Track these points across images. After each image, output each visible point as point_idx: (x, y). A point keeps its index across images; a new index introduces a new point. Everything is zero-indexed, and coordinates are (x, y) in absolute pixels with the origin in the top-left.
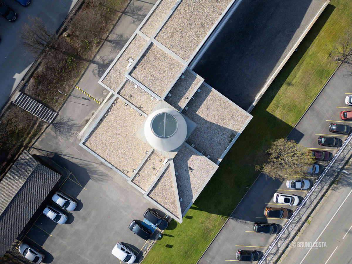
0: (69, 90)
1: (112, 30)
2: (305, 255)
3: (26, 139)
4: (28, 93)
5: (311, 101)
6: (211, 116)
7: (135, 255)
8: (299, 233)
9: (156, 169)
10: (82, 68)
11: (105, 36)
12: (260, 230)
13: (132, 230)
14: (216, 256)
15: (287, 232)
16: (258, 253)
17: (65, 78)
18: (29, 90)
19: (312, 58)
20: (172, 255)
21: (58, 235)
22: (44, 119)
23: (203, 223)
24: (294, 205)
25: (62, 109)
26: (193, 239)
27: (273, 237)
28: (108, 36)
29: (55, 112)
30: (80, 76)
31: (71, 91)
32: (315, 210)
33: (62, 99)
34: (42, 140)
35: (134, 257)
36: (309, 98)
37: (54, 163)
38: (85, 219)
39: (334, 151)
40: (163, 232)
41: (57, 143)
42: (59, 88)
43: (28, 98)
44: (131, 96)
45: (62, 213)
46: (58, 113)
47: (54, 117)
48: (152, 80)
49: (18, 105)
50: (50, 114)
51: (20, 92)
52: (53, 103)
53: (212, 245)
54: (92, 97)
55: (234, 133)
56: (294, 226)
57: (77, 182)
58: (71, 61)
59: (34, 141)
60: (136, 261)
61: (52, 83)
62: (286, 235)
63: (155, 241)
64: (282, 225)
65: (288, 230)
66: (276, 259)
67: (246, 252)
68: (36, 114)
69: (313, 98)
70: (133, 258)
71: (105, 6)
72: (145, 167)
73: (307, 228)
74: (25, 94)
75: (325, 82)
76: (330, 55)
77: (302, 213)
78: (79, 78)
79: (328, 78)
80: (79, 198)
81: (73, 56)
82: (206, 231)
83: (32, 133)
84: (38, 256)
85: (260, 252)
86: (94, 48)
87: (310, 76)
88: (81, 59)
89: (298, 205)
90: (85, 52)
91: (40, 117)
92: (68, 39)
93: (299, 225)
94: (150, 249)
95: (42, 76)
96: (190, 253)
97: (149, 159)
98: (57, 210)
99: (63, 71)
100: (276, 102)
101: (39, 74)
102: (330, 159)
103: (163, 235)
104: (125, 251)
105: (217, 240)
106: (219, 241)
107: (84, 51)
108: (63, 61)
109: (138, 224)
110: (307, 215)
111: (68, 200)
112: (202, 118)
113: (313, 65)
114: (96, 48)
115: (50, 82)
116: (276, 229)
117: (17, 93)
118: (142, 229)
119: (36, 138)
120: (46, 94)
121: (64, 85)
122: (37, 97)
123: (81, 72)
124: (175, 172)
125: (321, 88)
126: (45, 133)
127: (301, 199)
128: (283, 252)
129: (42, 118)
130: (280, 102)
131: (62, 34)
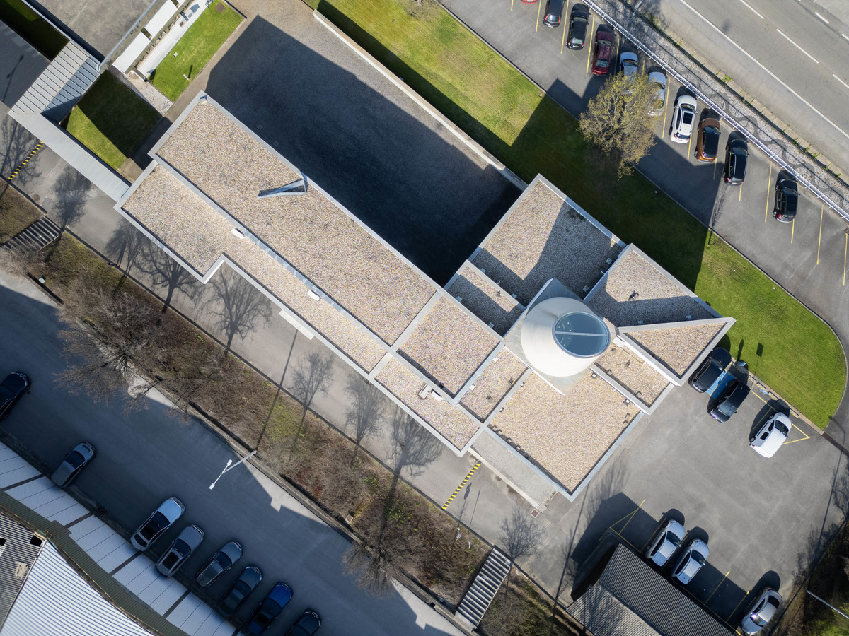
0: (450, 521)
1: (340, 432)
2: (789, 91)
3: (541, 611)
4: (458, 598)
5: (496, 57)
6: (531, 251)
7: (776, 415)
8: (747, 98)
9: (629, 360)
10: (409, 495)
11: (350, 446)
12: (740, 174)
13: (729, 417)
14: (782, 260)
15: (745, 122)
16: (782, 181)
17: (429, 527)
18: (453, 596)
19: (417, 51)
20: (778, 344)
21: (728, 560)
22: (504, 574)
23: (721, 282)
24: (696, 106)
25: (485, 538)
26: (749, 302)
27: (753, 150)
28: (350, 439)
29: (491, 551)
30: (424, 499)
31: (451, 518)
32: (705, 65)
33: (468, 536)
34: (544, 580)
35: (779, 415)
36: (491, 60)
37: (589, 558)
38: (700, 507)
39: (594, 22)
40: (734, 360)
41: (552, 552)
42: (446, 541)
43: (467, 599)
44: (489, 397)
45: (688, 549)
46: (493, 547)
47: (500, 554)
48: (465, 356)
49: (480, 619)
50: (494, 561)
51: (457, 612)
52: (474, 554)
53: (761, 266)
54: (467, 478)
55: (567, 210)
56: (733, 109)
57: (629, 517)
58: (398, 513)
59: (545, 596)
60: (786, 412)
61: (437, 553)
62: (750, 124)
63: (750, 373)
64: (730, 130)
65: (741, 119)
66: (794, 147)
67: (779, 203)
68: (496, 588)
69: (492, 53)
70: (781, 418)
71: (296, 441)
72: (623, 381)
73: (738, 84)
74: (459, 605)
75: (462, 29)
76: (412, 15)
77: (709, 91)
78: (429, 502)
79: (455, 21)
80: (658, 517)
81: (388, 508)
82: (736, 276)
83: (530, 598)
84: (766, 598)
85: (780, 177)
86: (373, 469)
87: (450, 56)
88: (392, 495)
89: (694, 96)
90: (380, 486)
91: (501, 580)
92: (359, 515)
93: (731, 97)
94: (766, 386)
95: (427, 569)
96: (775, 309)
97: (609, 373)
98: (681, 558)
99: (416, 530)
100: (497, 125)
101: (422, 574)
102: (609, 29)
103: (739, 360)
104: (768, 432)
105: (754, 256)
106: (755, 252)
107: (378, 487)
108: (397, 528)
109: (718, 404)
110: (714, 81)
111: (665, 535)
112: (534, 268)
113: (431, 49)
114: (372, 464)
115: (437, 556)
116: (738, 142)
117: (458, 619)
118: (728, 397)
119: (539, 591)
120: (459, 566)
121: (441, 530)
122: (464, 582)
123: (416, 497)
124: (637, 324)
125: (474, 37)
126: (531, 573)
127: (684, 91)
128: (781, 132)
129: (503, 576)
130: (497, 116)
131: (348, 526)
